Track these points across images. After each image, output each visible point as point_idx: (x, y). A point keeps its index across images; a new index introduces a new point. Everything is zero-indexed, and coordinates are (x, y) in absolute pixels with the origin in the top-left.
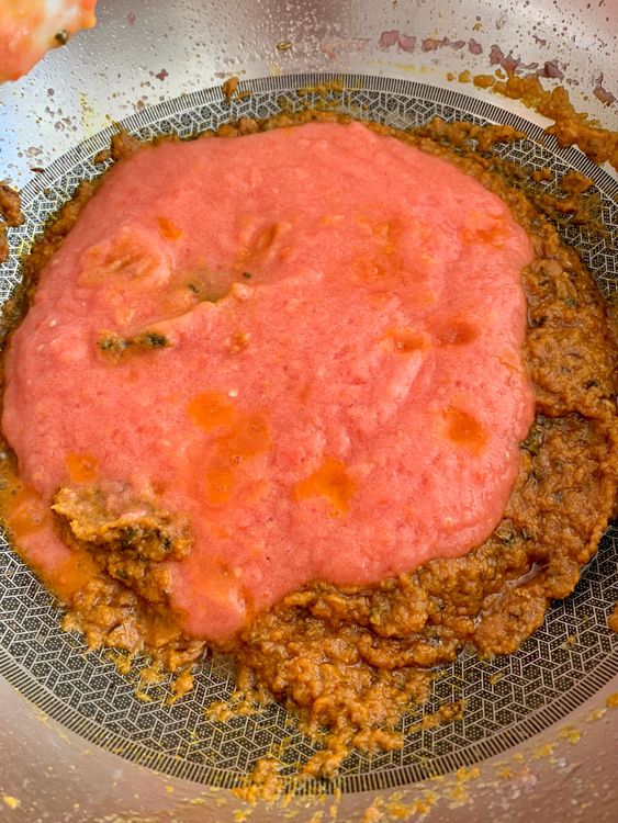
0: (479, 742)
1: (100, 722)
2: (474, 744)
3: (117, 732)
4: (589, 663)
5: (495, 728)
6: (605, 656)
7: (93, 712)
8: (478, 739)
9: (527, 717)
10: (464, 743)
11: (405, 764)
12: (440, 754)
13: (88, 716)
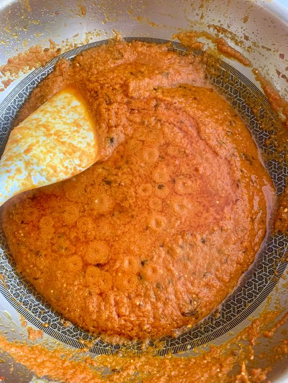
0: (197, 339)
1: (59, 331)
2: (195, 340)
3: (66, 334)
4: (238, 311)
5: (203, 334)
6: (244, 309)
7: (56, 327)
8: (197, 337)
9: (214, 331)
10: (192, 339)
11: (170, 346)
12: (183, 343)
13: (55, 328)
